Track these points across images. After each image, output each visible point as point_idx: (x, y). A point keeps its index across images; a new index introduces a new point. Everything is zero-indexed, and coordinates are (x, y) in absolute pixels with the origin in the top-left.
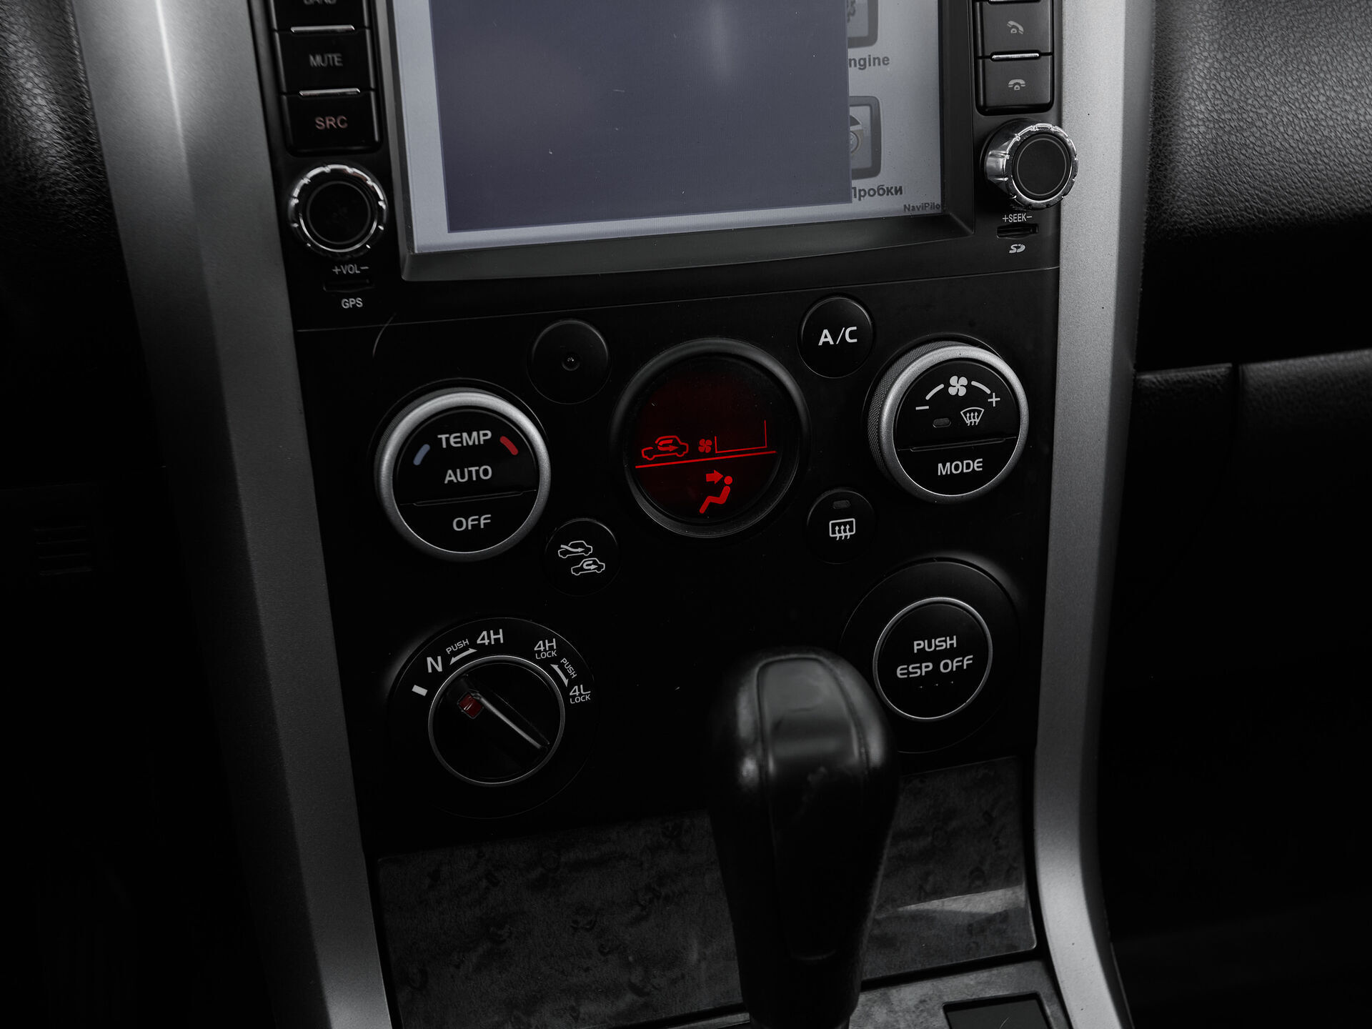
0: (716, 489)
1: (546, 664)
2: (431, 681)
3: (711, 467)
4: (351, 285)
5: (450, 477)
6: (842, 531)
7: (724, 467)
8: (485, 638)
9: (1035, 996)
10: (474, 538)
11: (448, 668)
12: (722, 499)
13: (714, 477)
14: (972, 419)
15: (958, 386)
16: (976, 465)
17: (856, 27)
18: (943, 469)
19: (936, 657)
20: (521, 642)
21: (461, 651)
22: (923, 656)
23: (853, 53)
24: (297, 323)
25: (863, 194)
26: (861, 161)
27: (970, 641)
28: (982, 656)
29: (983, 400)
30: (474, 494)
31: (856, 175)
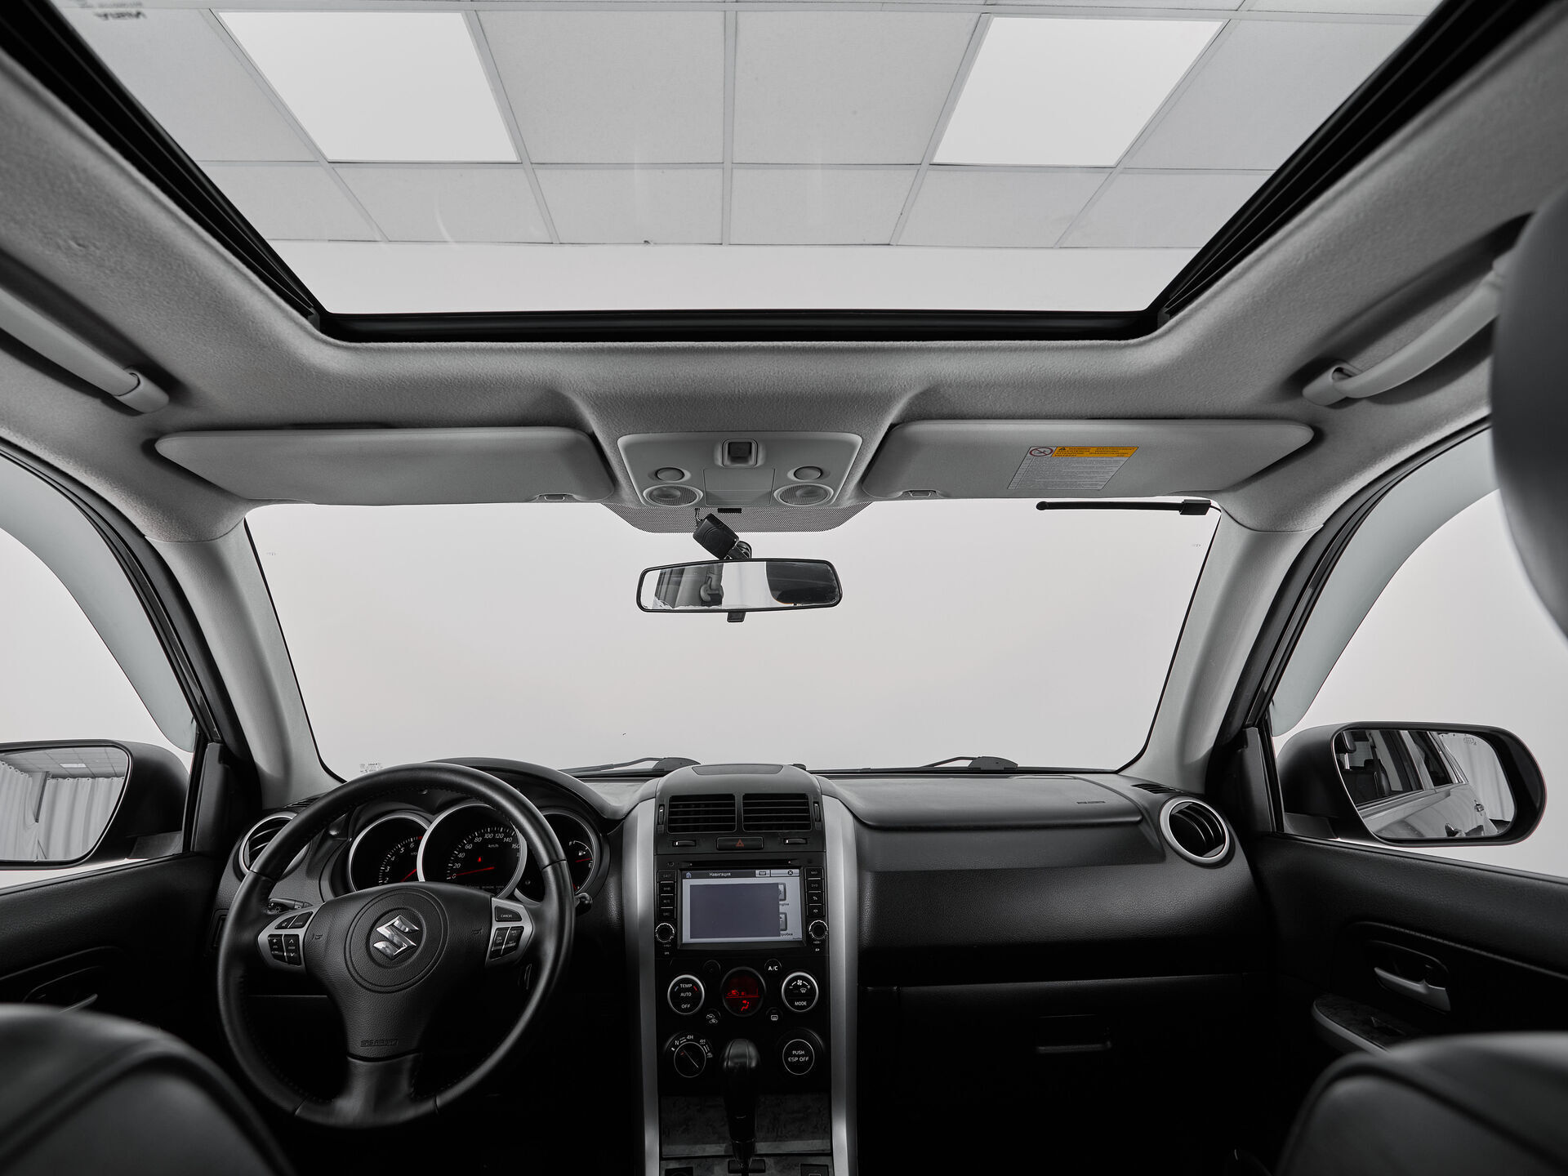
0: (745, 1005)
1: (702, 1046)
2: (676, 1047)
3: (744, 999)
4: (667, 949)
5: (683, 995)
6: (774, 1018)
7: (747, 999)
8: (688, 1037)
9: (827, 1166)
10: (686, 1010)
11: (680, 1044)
12: (746, 1007)
13: (745, 1002)
14: (803, 991)
15: (800, 983)
16: (805, 1003)
17: (781, 897)
18: (798, 1004)
19: (799, 1056)
20: (697, 1039)
21: (683, 1040)
22: (795, 1056)
23: (781, 902)
24: (657, 957)
25: (783, 935)
26: (783, 927)
27: (808, 1053)
28: (811, 1059)
29: (804, 985)
30: (686, 1000)
31: (783, 930)
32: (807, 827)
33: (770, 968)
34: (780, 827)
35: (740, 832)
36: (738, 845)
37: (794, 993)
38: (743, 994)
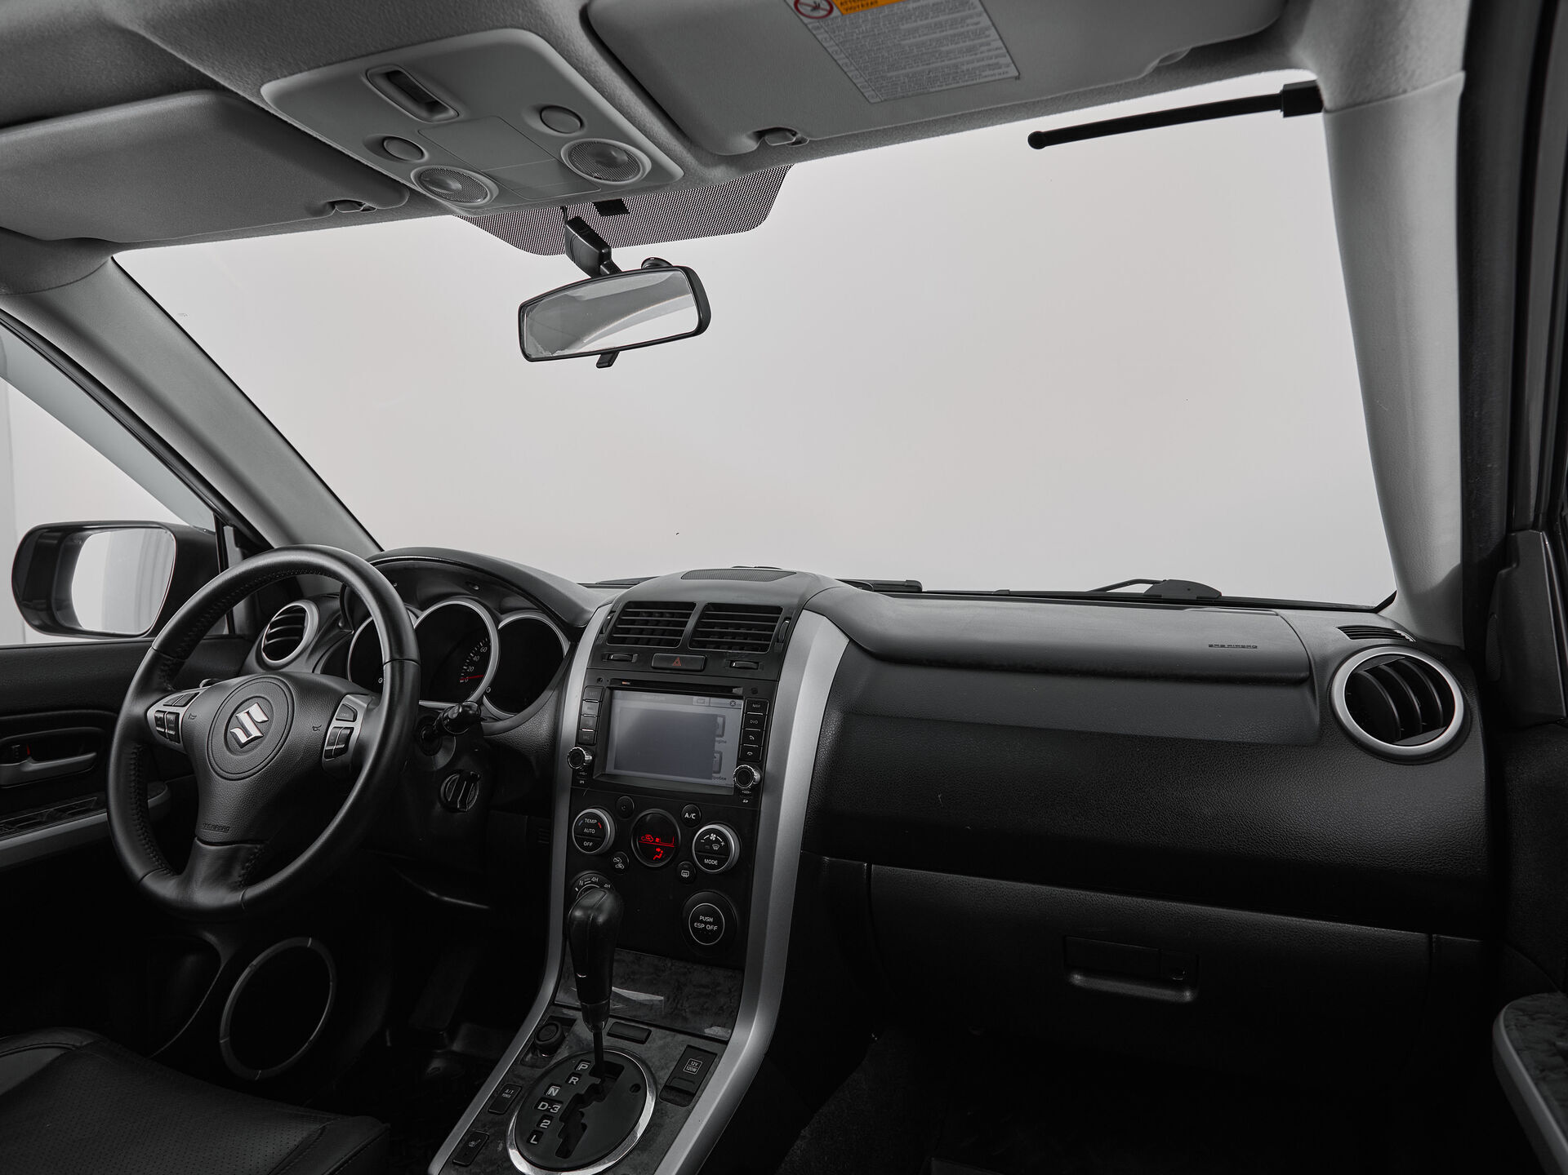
0: (658, 853)
2: (580, 888)
3: (658, 847)
4: (583, 777)
5: (585, 830)
6: (685, 874)
7: (662, 848)
8: (593, 879)
10: (588, 848)
11: (584, 885)
12: (659, 857)
13: (658, 850)
14: (716, 848)
15: (713, 837)
16: (716, 862)
17: (719, 732)
18: (706, 861)
19: (706, 923)
21: (587, 881)
22: (702, 922)
23: (717, 739)
24: (572, 785)
25: (715, 778)
26: (716, 768)
27: (717, 921)
28: (720, 928)
29: (719, 843)
30: (590, 837)
31: (715, 773)
32: (764, 648)
33: (687, 815)
34: (730, 646)
35: (683, 650)
36: (673, 665)
37: (705, 849)
38: (657, 840)
